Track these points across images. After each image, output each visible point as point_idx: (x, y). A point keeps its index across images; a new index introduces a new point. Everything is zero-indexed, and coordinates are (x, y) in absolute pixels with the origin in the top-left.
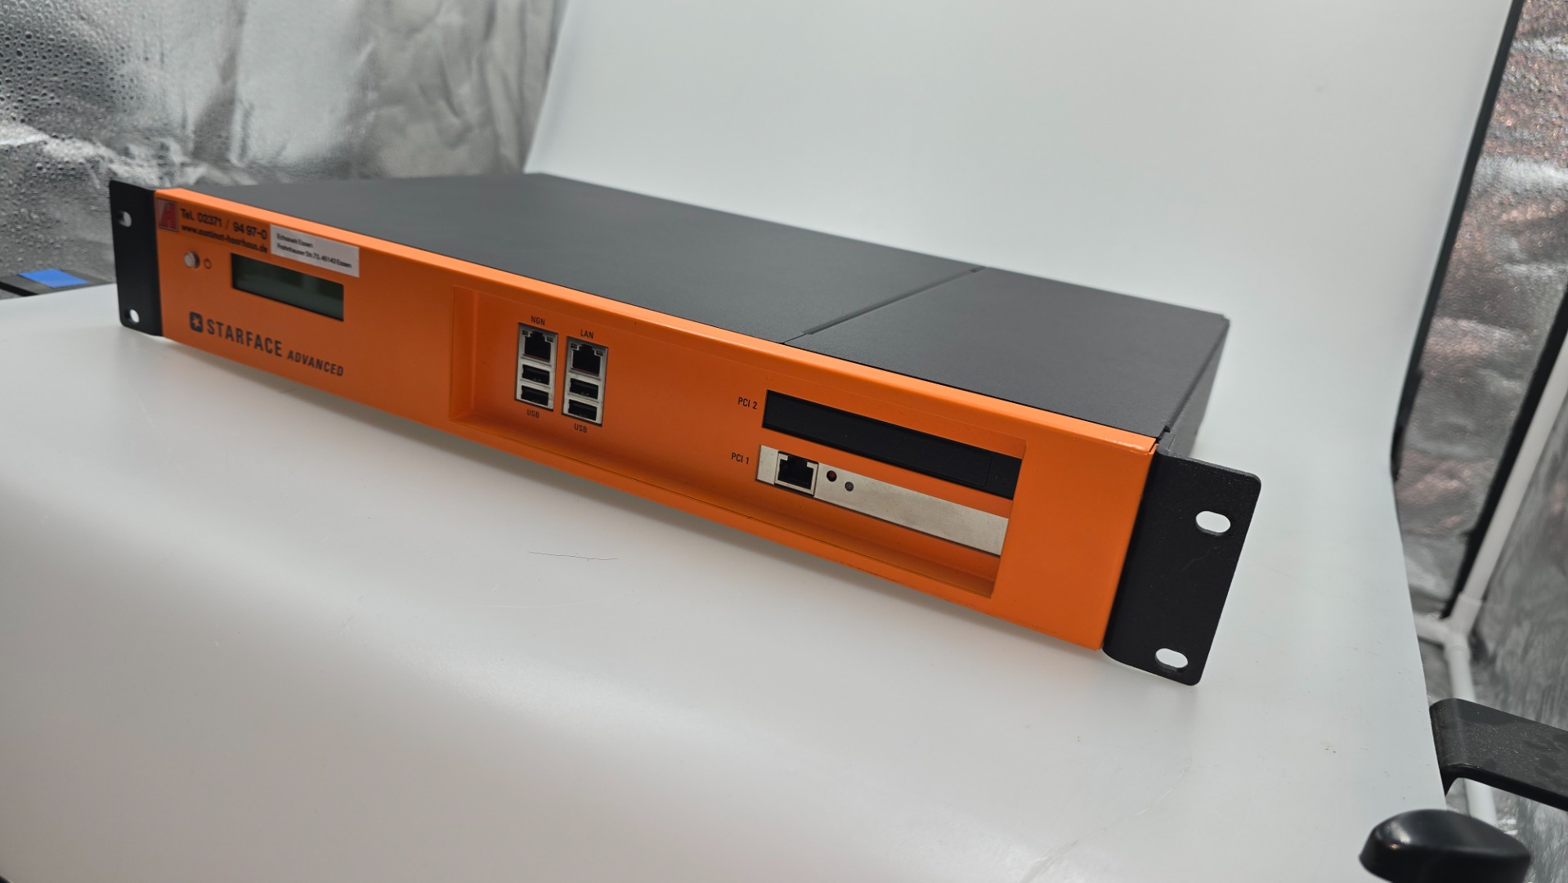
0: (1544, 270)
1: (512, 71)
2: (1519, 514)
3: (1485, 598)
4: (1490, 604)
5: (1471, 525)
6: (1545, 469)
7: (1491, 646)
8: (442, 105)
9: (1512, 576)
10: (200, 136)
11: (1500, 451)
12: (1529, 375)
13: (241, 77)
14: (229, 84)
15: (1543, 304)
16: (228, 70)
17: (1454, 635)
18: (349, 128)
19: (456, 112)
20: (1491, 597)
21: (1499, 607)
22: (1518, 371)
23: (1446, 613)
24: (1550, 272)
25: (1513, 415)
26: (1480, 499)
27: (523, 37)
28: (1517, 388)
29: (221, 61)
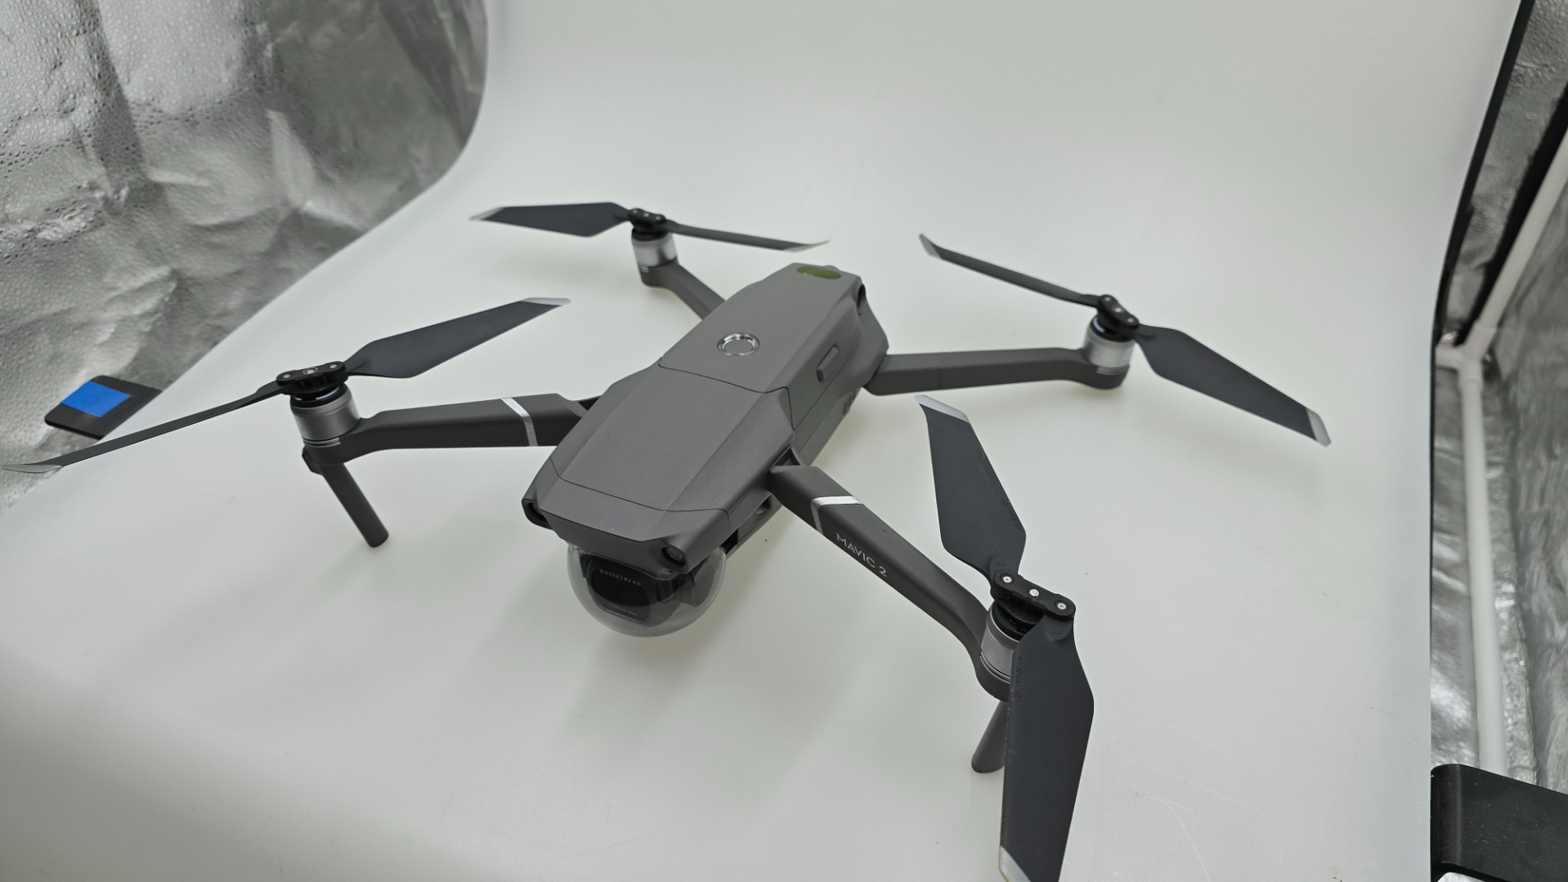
2: (1538, 245)
4: (1507, 331)
17: (1467, 361)
21: (1514, 336)
23: (1460, 340)
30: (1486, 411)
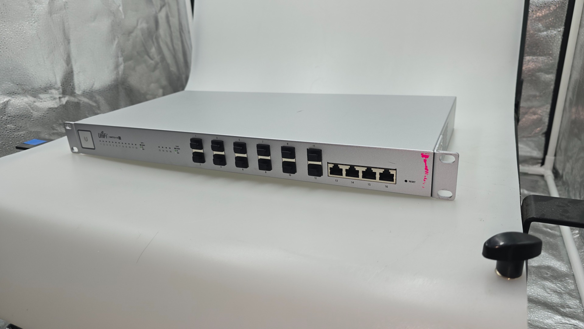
0: (553, 32)
1: (168, 40)
2: (561, 122)
3: (555, 155)
4: (558, 157)
5: (545, 130)
6: (568, 104)
7: (560, 172)
8: (146, 57)
9: (563, 144)
10: (63, 86)
11: (550, 101)
12: (555, 71)
13: (73, 62)
14: (70, 66)
15: (555, 44)
16: (68, 61)
17: (547, 171)
18: (115, 72)
19: (152, 59)
20: (557, 155)
21: (560, 158)
22: (551, 71)
23: (543, 164)
24: (555, 32)
25: (552, 87)
26: (546, 120)
27: (170, 26)
28: (551, 77)
29: (65, 58)
30: (557, 186)
